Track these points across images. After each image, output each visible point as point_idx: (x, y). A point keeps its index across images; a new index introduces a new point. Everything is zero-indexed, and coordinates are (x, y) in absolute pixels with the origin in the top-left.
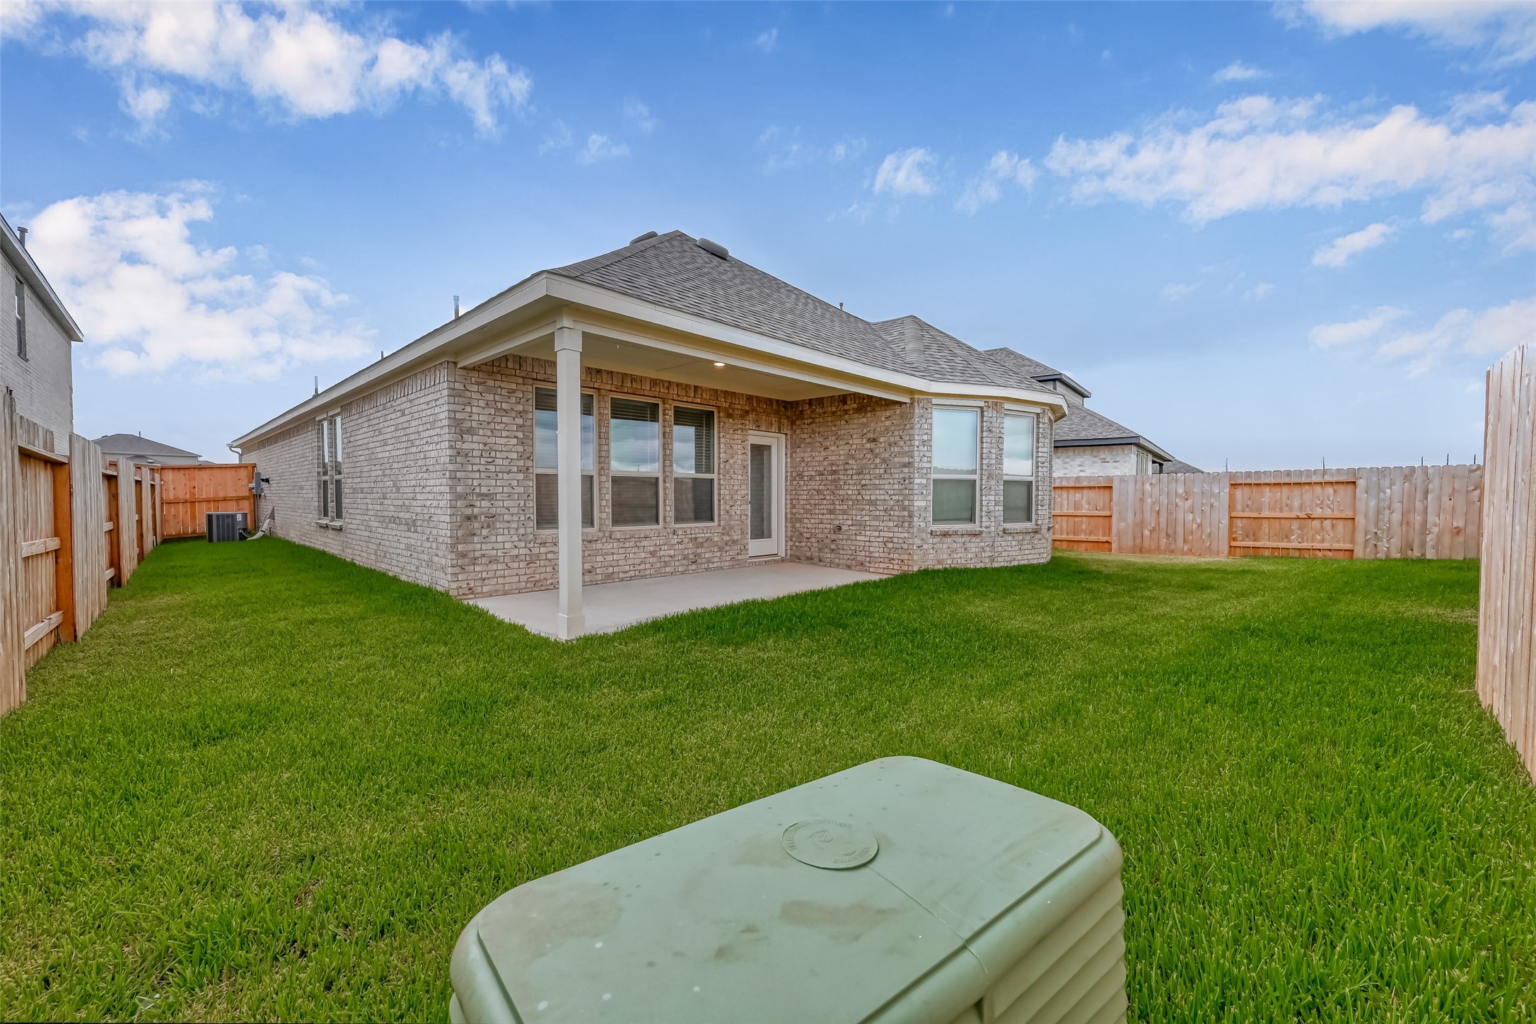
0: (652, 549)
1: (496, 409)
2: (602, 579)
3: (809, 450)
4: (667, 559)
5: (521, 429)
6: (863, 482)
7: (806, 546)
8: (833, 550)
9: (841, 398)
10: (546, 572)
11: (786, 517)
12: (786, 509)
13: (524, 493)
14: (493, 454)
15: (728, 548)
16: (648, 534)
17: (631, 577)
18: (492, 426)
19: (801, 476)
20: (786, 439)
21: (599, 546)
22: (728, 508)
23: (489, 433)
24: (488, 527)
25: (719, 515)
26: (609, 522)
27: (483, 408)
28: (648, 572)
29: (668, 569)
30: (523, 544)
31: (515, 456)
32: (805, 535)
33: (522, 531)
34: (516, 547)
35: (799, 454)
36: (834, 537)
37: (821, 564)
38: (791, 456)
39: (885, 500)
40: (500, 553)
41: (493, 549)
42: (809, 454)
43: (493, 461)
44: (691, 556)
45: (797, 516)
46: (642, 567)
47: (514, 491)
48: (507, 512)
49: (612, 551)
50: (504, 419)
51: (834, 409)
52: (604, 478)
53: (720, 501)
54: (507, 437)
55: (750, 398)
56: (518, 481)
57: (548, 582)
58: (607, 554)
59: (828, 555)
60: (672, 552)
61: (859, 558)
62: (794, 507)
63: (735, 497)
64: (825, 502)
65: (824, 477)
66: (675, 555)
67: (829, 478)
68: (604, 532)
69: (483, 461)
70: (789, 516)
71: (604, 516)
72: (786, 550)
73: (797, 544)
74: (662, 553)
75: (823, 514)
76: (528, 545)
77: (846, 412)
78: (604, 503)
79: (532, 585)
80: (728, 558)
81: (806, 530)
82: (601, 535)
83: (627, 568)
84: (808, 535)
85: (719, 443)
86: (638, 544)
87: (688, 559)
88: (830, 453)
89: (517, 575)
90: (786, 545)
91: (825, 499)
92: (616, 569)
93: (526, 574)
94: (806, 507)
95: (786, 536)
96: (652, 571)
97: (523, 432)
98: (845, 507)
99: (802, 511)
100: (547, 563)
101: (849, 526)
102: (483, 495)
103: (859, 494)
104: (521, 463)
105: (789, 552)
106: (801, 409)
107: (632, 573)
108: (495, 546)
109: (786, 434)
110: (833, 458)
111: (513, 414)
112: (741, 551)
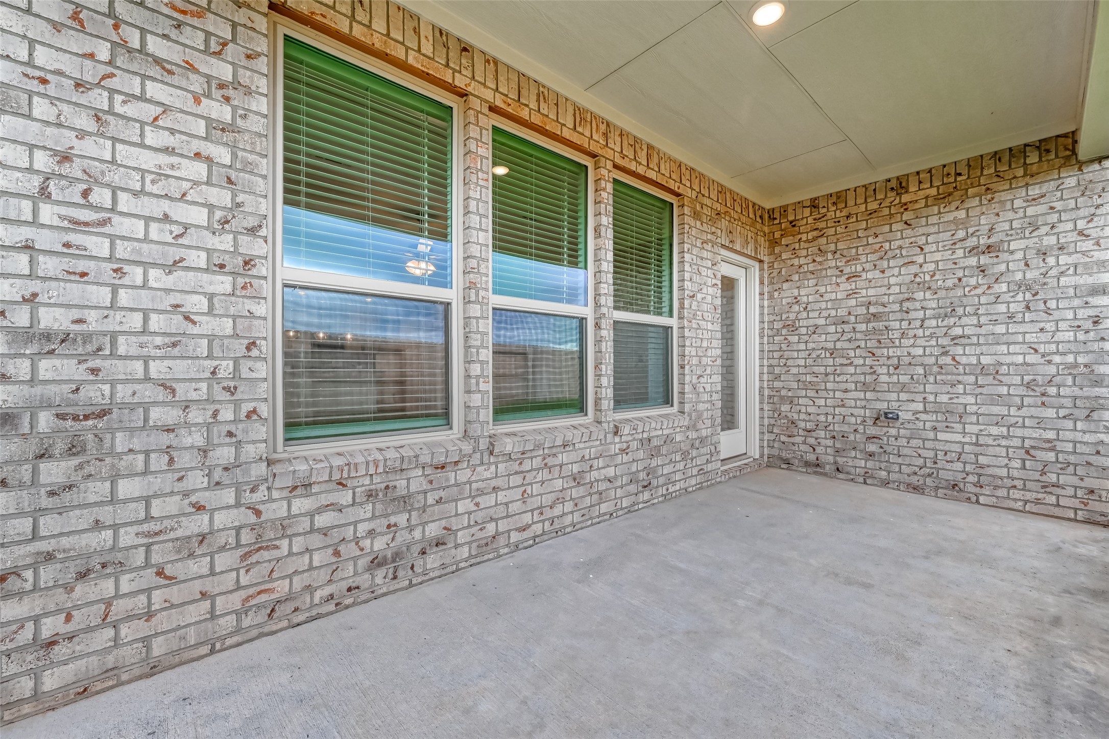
0: (576, 468)
1: (118, 46)
2: (471, 556)
3: (812, 282)
4: (602, 486)
5: (228, 137)
6: (958, 331)
7: (804, 443)
8: (871, 455)
9: (894, 184)
10: (311, 568)
11: (761, 395)
12: (761, 380)
13: (236, 336)
14: (100, 196)
15: (694, 453)
16: (569, 436)
17: (534, 538)
18: (99, 98)
19: (792, 327)
20: (761, 270)
21: (464, 475)
22: (695, 380)
23: (85, 122)
24: (73, 450)
25: (682, 393)
26: (487, 414)
27: (57, 26)
28: (568, 520)
29: (604, 508)
30: (229, 496)
31: (199, 216)
32: (802, 425)
33: (224, 454)
34: (199, 508)
35: (789, 291)
36: (872, 431)
37: (841, 476)
38: (771, 297)
39: (1025, 364)
40: (127, 537)
41: (98, 525)
42: (812, 290)
43: (104, 223)
44: (642, 475)
45: (783, 392)
46: (558, 510)
47: (196, 330)
48: (161, 395)
49: (494, 483)
50: (154, 90)
51: (873, 206)
52: (475, 311)
53: (682, 367)
54: (168, 151)
55: (722, 190)
56: (211, 297)
57: (318, 595)
58: (481, 492)
59: (856, 462)
60: (611, 472)
61: (948, 475)
62: (778, 377)
63: (704, 360)
64: (851, 370)
65: (847, 328)
66: (616, 477)
67: (863, 327)
68: (477, 440)
69: (47, 213)
70: (766, 392)
71: (476, 400)
72: (762, 447)
73: (783, 438)
74: (595, 474)
75: (846, 391)
76: (249, 498)
77: (905, 206)
78: (476, 369)
79: (262, 617)
80: (695, 472)
81: (803, 416)
82: (467, 448)
83: (527, 518)
84: (809, 426)
85: (682, 262)
86: (550, 461)
87: (637, 482)
88: (861, 284)
89: (203, 594)
90: (761, 440)
91: (851, 364)
92: (503, 526)
93: (238, 587)
94: (803, 378)
95: (762, 425)
96: (577, 517)
97: (234, 148)
98: (904, 379)
99: (795, 385)
100: (316, 540)
101: (916, 413)
102: (47, 336)
103: (945, 353)
104: (225, 242)
105: (766, 451)
106: (791, 218)
107: (537, 528)
108: (106, 514)
109: (761, 261)
110: (871, 292)
111: (197, 84)
112: (712, 455)
